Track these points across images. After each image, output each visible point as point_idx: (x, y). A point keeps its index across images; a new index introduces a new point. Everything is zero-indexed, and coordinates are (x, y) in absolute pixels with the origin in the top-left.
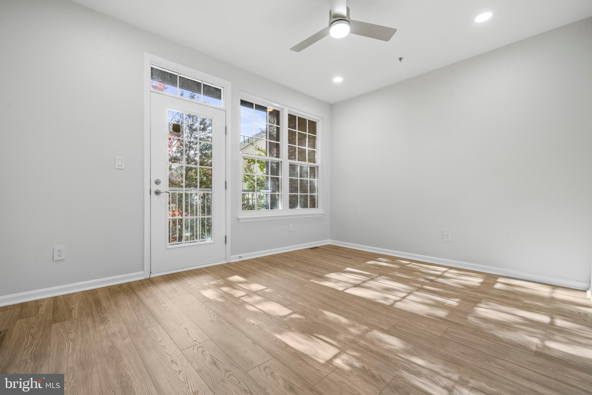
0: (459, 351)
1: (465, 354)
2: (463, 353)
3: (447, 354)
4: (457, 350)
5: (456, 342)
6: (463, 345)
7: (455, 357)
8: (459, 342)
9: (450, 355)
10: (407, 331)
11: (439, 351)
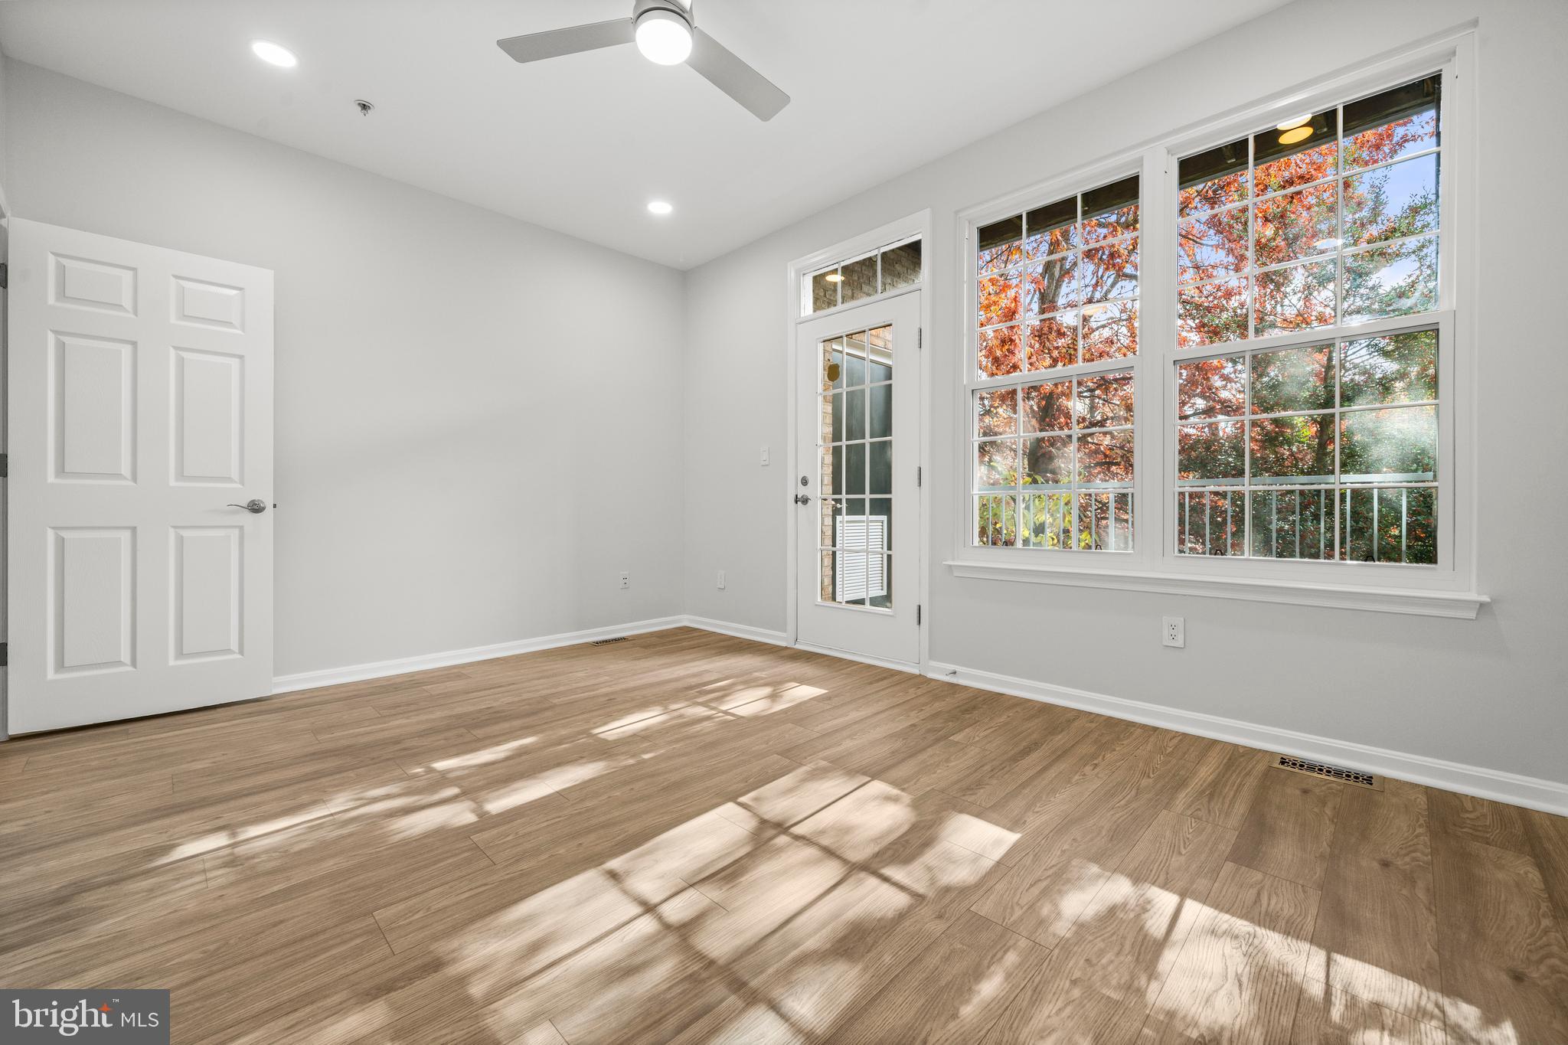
0: (294, 917)
1: (275, 925)
2: (281, 922)
3: (306, 894)
4: (298, 916)
5: (324, 931)
6: (302, 939)
7: (287, 901)
8: (316, 940)
9: (301, 896)
10: (442, 864)
11: (329, 886)
